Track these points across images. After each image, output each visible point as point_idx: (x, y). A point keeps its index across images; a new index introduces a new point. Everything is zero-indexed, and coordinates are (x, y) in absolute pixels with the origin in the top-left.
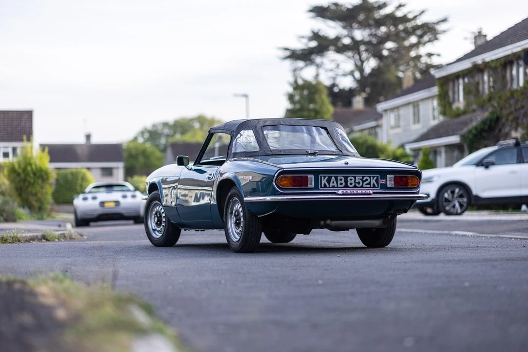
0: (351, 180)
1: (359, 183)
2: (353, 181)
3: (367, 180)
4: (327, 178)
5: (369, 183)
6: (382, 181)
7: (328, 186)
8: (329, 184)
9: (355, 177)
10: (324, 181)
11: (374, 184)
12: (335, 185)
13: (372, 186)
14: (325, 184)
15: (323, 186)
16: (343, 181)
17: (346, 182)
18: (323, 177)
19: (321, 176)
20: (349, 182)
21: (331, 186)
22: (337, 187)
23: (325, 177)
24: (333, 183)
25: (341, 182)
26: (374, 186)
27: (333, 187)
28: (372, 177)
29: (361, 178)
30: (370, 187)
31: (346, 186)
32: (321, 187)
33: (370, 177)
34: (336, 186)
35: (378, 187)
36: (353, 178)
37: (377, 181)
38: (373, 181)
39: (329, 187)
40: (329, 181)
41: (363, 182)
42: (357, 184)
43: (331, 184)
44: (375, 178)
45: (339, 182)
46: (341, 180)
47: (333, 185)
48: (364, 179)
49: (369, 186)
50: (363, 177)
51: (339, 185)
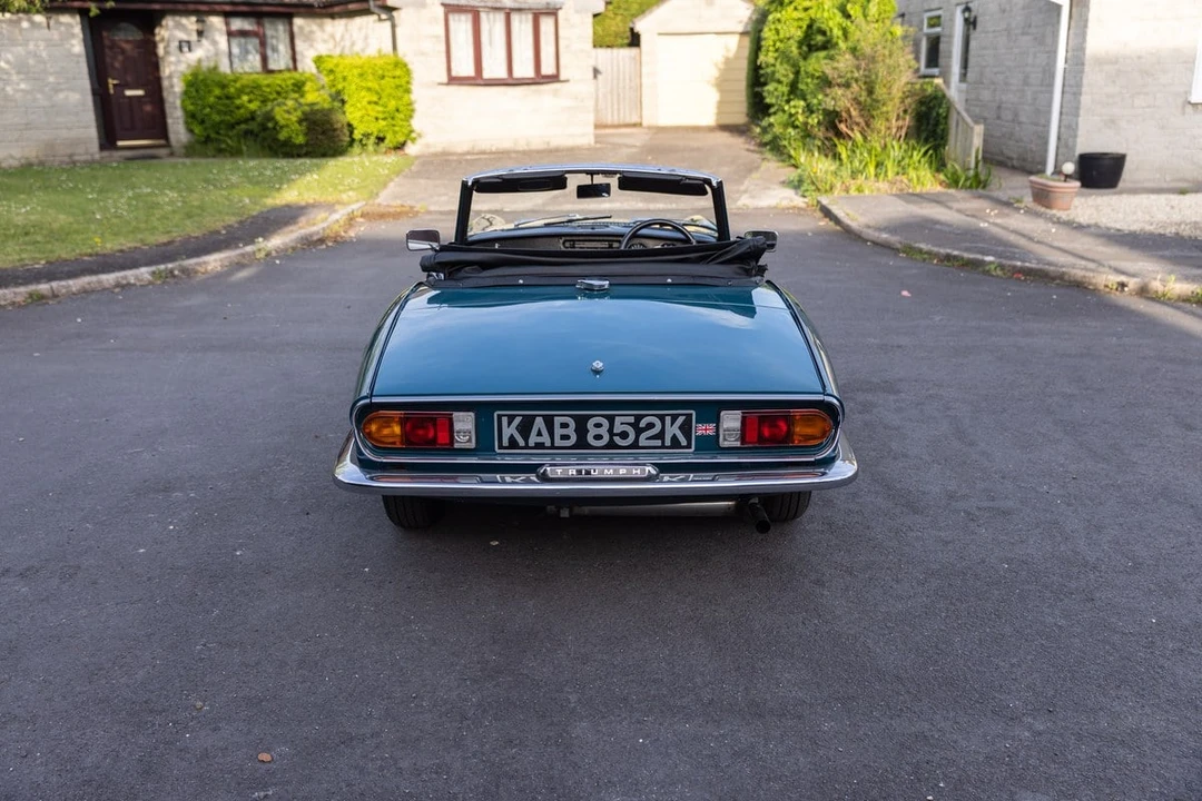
0: (598, 425)
1: (624, 435)
2: (603, 431)
3: (651, 426)
4: (517, 420)
5: (661, 436)
6: (703, 429)
7: (521, 442)
8: (526, 439)
9: (611, 419)
10: (509, 431)
11: (674, 438)
12: (546, 439)
13: (668, 443)
14: (512, 438)
15: (505, 442)
16: (571, 431)
17: (582, 430)
18: (505, 420)
19: (500, 417)
20: (592, 431)
21: (531, 443)
22: (553, 447)
23: (511, 419)
24: (539, 434)
25: (565, 432)
26: (675, 443)
27: (540, 446)
28: (668, 419)
29: (632, 420)
30: (663, 447)
31: (582, 443)
32: (501, 447)
33: (662, 418)
34: (548, 444)
35: (689, 446)
36: (605, 423)
37: (686, 429)
38: (673, 430)
39: (527, 447)
40: (525, 429)
41: (639, 432)
42: (617, 440)
43: (533, 439)
44: (681, 420)
45: (558, 431)
46: (564, 426)
47: (539, 440)
48: (643, 424)
49: (659, 443)
50: (639, 418)
51: (558, 442)
